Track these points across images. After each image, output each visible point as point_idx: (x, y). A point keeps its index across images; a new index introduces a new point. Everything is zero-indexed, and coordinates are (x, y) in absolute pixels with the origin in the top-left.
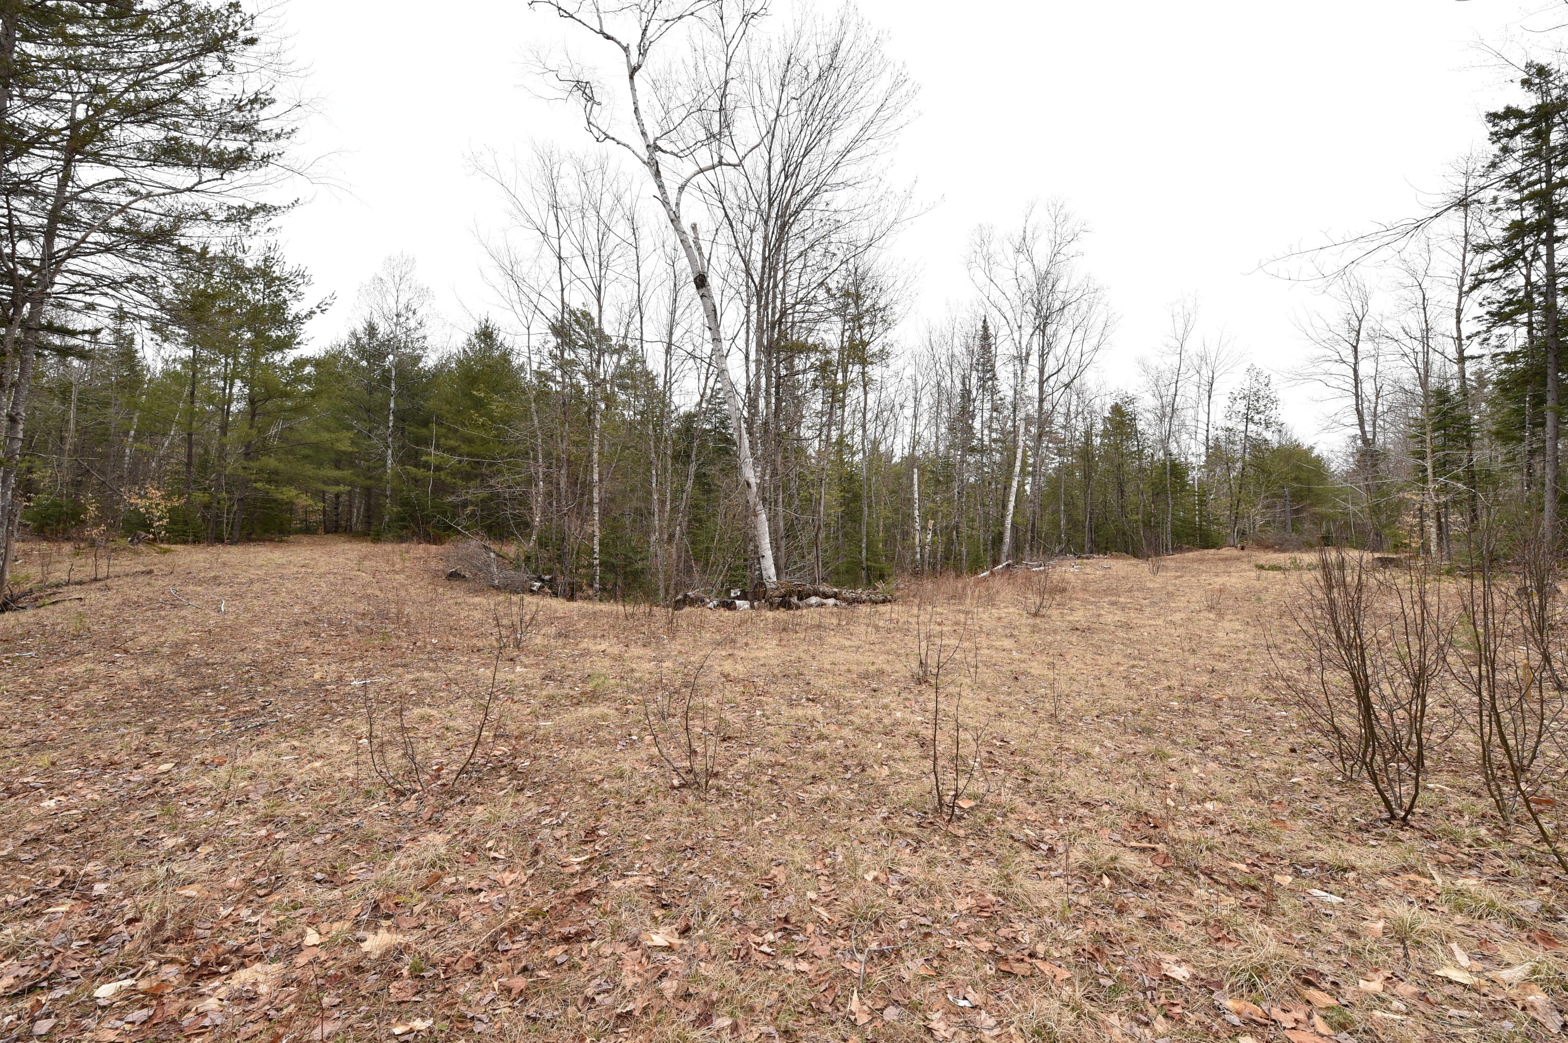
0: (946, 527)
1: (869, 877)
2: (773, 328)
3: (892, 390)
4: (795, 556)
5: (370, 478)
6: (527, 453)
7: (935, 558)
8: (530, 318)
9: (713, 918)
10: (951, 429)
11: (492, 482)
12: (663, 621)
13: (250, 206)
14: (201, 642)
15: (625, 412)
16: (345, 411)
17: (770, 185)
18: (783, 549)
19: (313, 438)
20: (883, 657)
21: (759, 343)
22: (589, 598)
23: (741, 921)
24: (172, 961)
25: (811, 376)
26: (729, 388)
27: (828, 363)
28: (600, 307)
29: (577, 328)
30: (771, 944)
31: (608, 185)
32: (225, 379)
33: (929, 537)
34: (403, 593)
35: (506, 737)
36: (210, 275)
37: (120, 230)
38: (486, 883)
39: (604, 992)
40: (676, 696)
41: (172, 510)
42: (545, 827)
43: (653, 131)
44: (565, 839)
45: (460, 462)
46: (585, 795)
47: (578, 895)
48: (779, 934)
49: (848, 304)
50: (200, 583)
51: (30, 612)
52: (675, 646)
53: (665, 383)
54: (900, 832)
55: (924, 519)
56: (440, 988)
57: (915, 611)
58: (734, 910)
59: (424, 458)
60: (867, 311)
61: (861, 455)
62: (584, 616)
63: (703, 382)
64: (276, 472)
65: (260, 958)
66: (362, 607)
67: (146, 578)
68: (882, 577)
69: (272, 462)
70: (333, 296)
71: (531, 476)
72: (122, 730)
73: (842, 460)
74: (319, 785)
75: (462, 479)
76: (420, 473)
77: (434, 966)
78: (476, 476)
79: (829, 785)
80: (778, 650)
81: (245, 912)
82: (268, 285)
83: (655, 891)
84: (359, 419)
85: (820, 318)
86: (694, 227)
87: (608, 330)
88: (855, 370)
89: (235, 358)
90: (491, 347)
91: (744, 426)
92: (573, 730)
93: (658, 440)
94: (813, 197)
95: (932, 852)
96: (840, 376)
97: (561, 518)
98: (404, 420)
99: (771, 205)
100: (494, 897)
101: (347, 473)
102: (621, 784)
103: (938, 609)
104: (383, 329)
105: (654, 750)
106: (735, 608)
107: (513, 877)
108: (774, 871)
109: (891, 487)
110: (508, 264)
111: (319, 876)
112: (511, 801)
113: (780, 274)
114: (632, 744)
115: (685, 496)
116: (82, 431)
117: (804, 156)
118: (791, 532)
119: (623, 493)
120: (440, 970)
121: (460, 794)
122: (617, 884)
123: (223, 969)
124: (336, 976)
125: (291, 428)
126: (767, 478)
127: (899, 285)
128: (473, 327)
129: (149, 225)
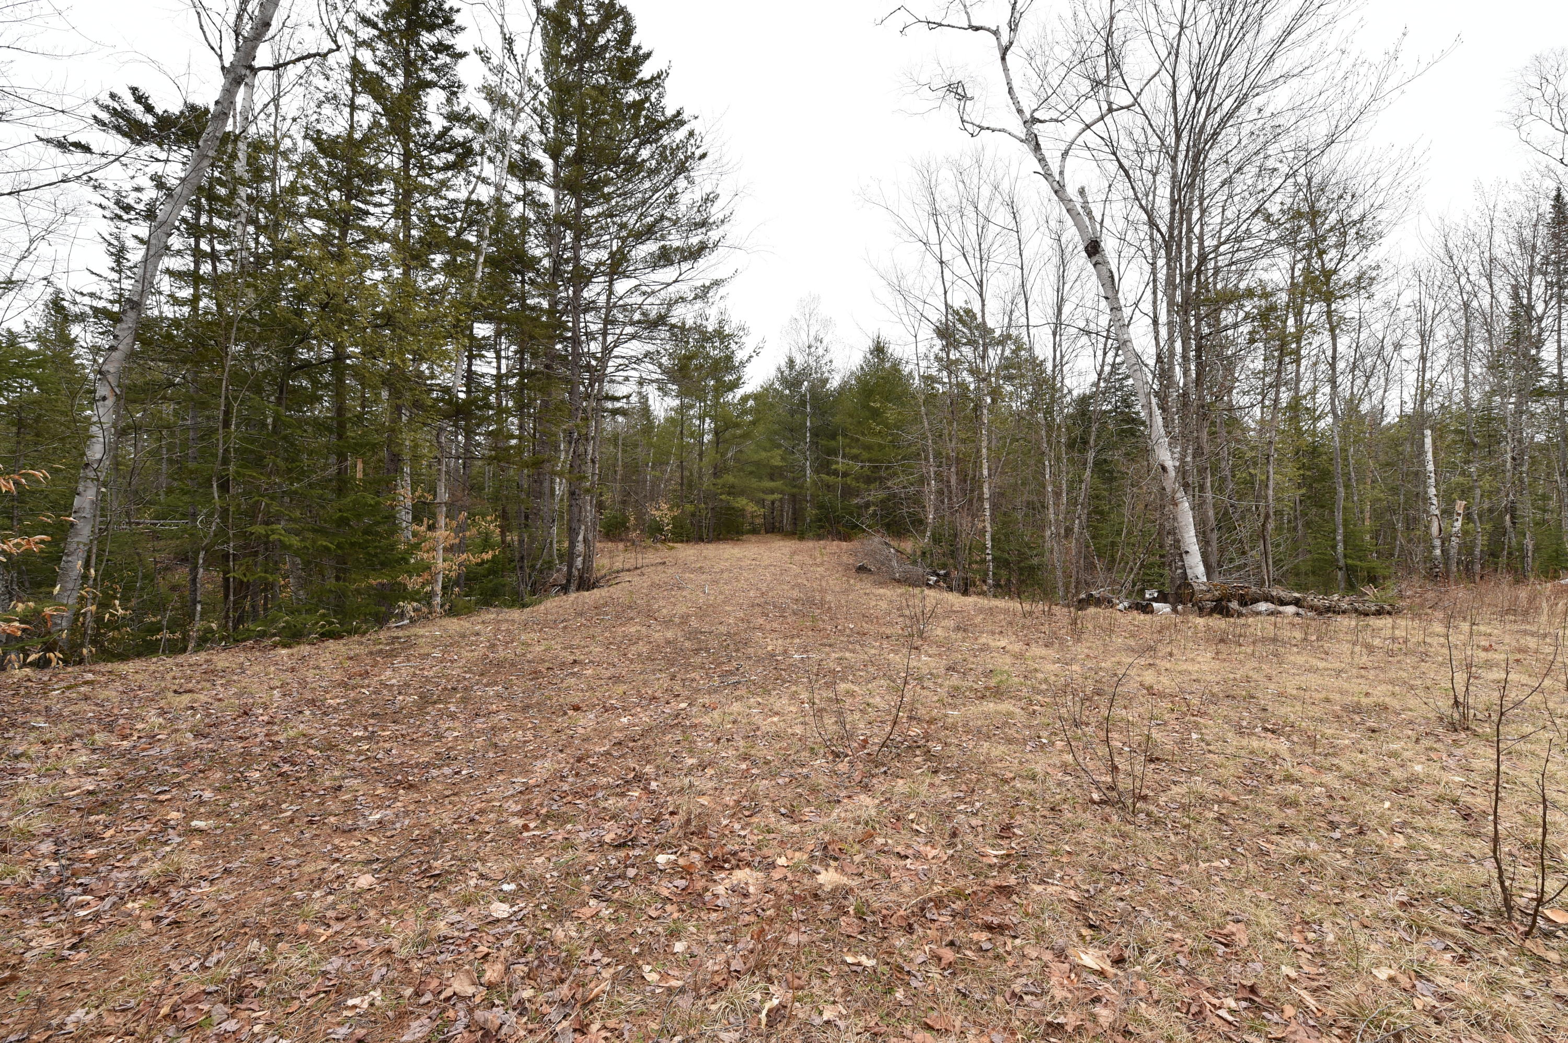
0: (1491, 511)
1: (1383, 974)
2: (1189, 279)
3: (1378, 327)
4: (1232, 551)
5: (795, 487)
6: (919, 454)
7: (1471, 553)
8: (916, 326)
9: (1153, 958)
10: (1494, 367)
11: (889, 484)
12: (1066, 621)
13: (707, 284)
14: (696, 615)
15: (1014, 405)
16: (776, 433)
17: (1176, 113)
18: (1214, 544)
19: (756, 457)
20: (1383, 688)
21: (1171, 303)
22: (983, 594)
23: (1190, 972)
24: (696, 850)
25: (1245, 329)
26: (1134, 360)
27: (1272, 308)
28: (983, 301)
29: (959, 326)
30: (1231, 1011)
31: (985, 176)
32: (700, 418)
33: (1458, 524)
34: (824, 584)
35: (919, 720)
36: (687, 342)
37: (639, 322)
38: (910, 852)
39: (1032, 994)
40: (1088, 704)
41: (674, 518)
42: (959, 812)
43: (1028, 103)
44: (980, 829)
45: (862, 467)
46: (997, 790)
47: (997, 887)
48: (1244, 1004)
49: (1300, 228)
50: (693, 571)
51: (606, 589)
52: (1081, 650)
53: (1055, 366)
54: (1433, 929)
55: (1447, 499)
56: (880, 935)
57: (1438, 628)
58: (1179, 957)
59: (834, 467)
60: (1332, 229)
61: (1329, 419)
62: (981, 611)
63: (1100, 358)
64: (733, 487)
65: (748, 864)
66: (795, 594)
67: (660, 568)
68: (1372, 579)
69: (729, 479)
70: (764, 341)
71: (922, 476)
72: (658, 675)
73: (1298, 430)
74: (777, 736)
75: (864, 482)
76: (831, 479)
77: (873, 913)
78: (875, 479)
79: (1306, 841)
80: (1216, 665)
81: (737, 826)
82: (722, 343)
83: (1079, 907)
84: (785, 438)
85: (1259, 253)
86: (1082, 192)
87: (990, 324)
88: (1314, 312)
89: (705, 401)
90: (883, 360)
91: (1154, 401)
92: (979, 723)
93: (1049, 427)
94: (1238, 107)
95: (1495, 970)
96: (1291, 321)
97: (952, 514)
98: (817, 436)
99: (1178, 137)
100: (920, 867)
101: (778, 484)
102: (1034, 786)
103: (1482, 628)
104: (799, 361)
105: (1069, 758)
106: (1152, 612)
107: (934, 852)
108: (1231, 927)
109: (1382, 458)
110: (895, 281)
111: (783, 810)
112: (928, 781)
113: (1196, 215)
114: (1042, 747)
115: (1083, 486)
116: (625, 466)
117: (1221, 65)
118: (1225, 522)
119: (1015, 487)
120: (878, 918)
121: (884, 765)
122: (1039, 889)
123: (726, 865)
124: (800, 896)
125: (741, 451)
126: (1189, 459)
127: (1383, 183)
128: (869, 344)
129: (653, 314)
